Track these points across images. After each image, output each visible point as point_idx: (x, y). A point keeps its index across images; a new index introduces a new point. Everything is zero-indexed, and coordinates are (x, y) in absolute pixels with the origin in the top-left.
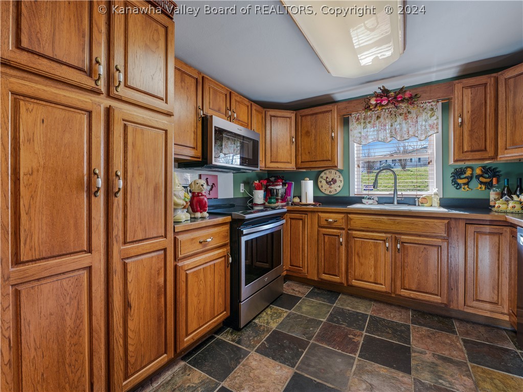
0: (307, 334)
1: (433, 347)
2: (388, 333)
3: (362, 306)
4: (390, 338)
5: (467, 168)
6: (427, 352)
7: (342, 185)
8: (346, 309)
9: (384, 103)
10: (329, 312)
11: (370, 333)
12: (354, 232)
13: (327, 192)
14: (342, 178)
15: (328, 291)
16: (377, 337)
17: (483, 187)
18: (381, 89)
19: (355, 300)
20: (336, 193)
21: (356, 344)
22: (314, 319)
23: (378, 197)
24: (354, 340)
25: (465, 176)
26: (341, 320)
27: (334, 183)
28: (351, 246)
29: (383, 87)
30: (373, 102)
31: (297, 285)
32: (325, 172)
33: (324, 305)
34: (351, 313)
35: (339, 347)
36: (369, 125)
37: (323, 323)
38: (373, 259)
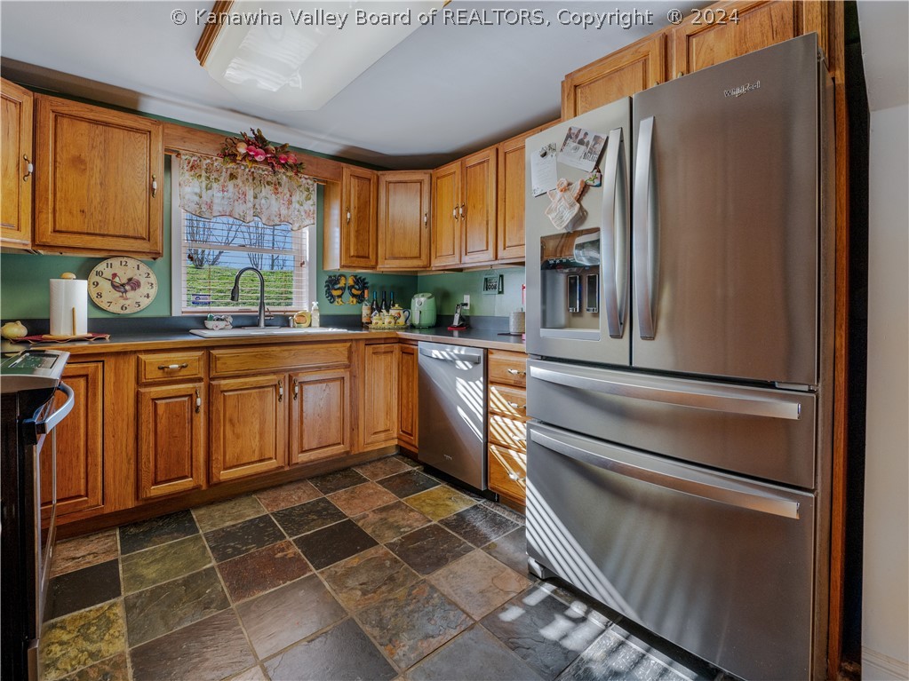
0: (211, 603)
1: (366, 504)
2: (313, 520)
3: (245, 509)
4: (323, 524)
5: (341, 276)
6: (367, 513)
7: (153, 292)
8: (228, 527)
9: (260, 158)
10: (205, 547)
11: (296, 535)
12: (223, 382)
13: (115, 309)
14: (153, 279)
15: (161, 518)
16: (309, 533)
17: (355, 300)
18: (254, 133)
19: (227, 506)
20: (138, 309)
21: (299, 559)
22: (192, 576)
23: (232, 316)
24: (289, 556)
25: (338, 286)
26: (239, 546)
27: (133, 289)
28: (217, 409)
29: (259, 131)
30: (242, 149)
31: (69, 545)
32: (109, 261)
33: (182, 542)
34: (242, 528)
35: (282, 579)
36: (215, 185)
37: (217, 570)
38: (258, 421)
